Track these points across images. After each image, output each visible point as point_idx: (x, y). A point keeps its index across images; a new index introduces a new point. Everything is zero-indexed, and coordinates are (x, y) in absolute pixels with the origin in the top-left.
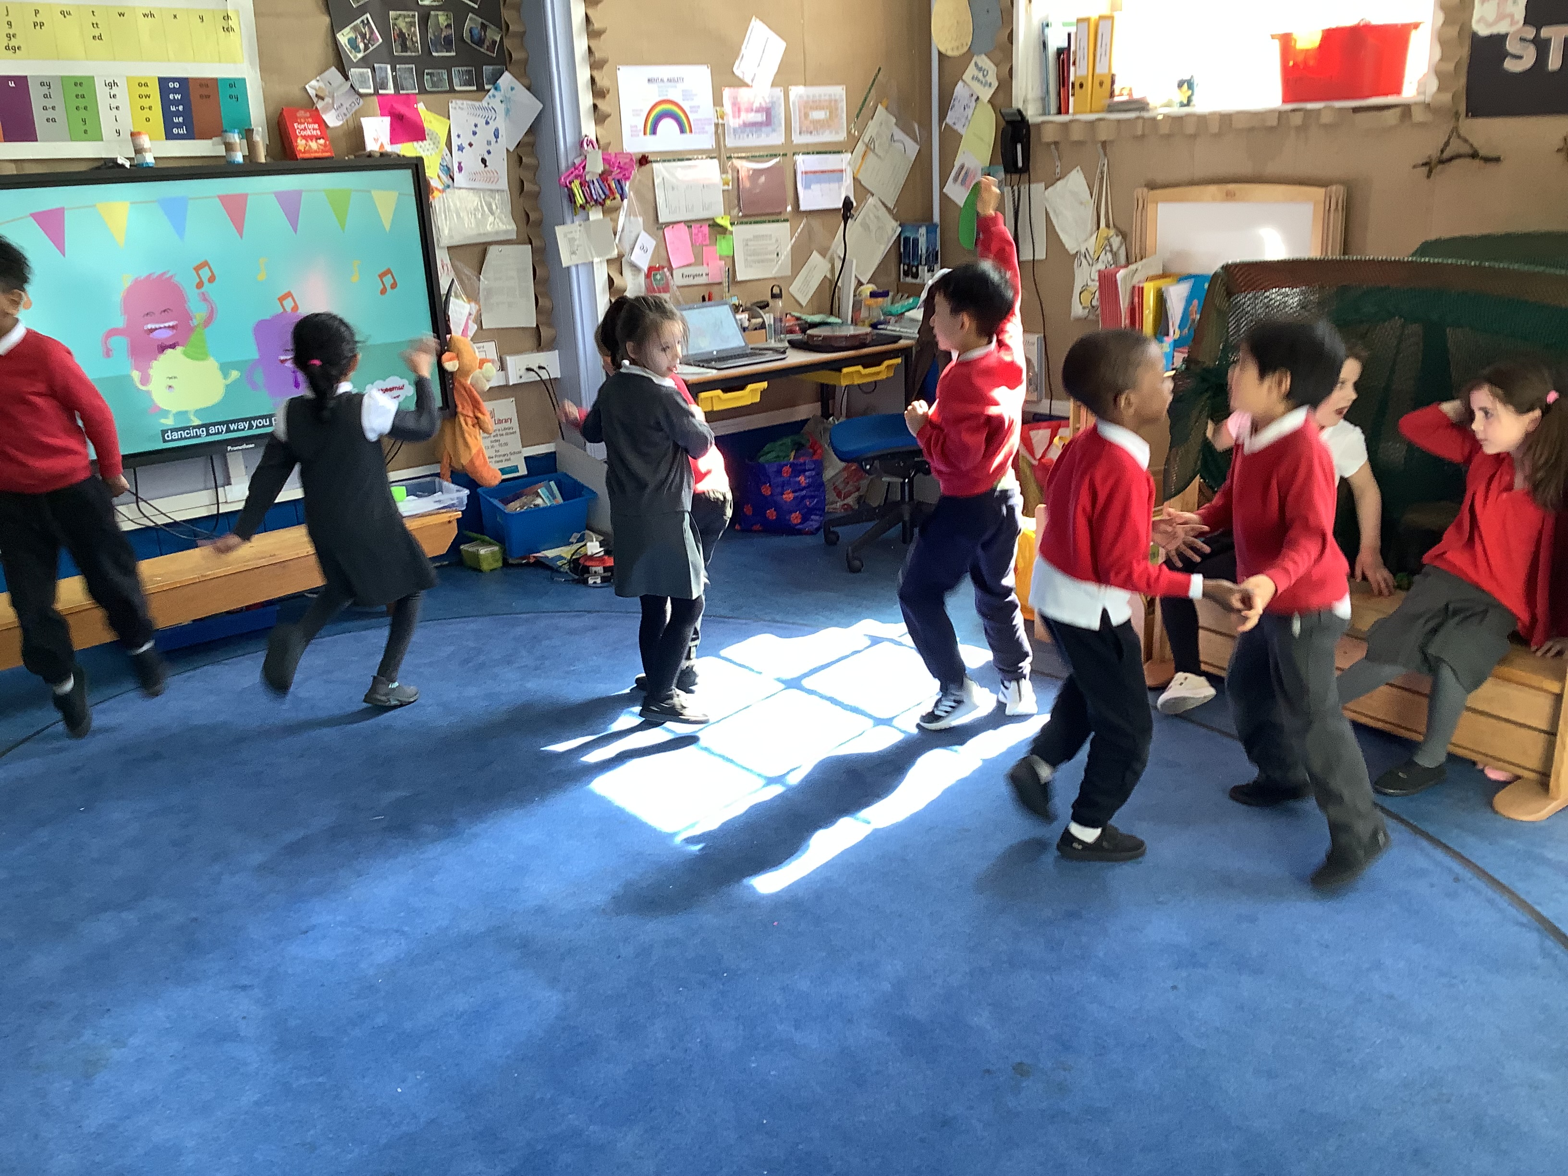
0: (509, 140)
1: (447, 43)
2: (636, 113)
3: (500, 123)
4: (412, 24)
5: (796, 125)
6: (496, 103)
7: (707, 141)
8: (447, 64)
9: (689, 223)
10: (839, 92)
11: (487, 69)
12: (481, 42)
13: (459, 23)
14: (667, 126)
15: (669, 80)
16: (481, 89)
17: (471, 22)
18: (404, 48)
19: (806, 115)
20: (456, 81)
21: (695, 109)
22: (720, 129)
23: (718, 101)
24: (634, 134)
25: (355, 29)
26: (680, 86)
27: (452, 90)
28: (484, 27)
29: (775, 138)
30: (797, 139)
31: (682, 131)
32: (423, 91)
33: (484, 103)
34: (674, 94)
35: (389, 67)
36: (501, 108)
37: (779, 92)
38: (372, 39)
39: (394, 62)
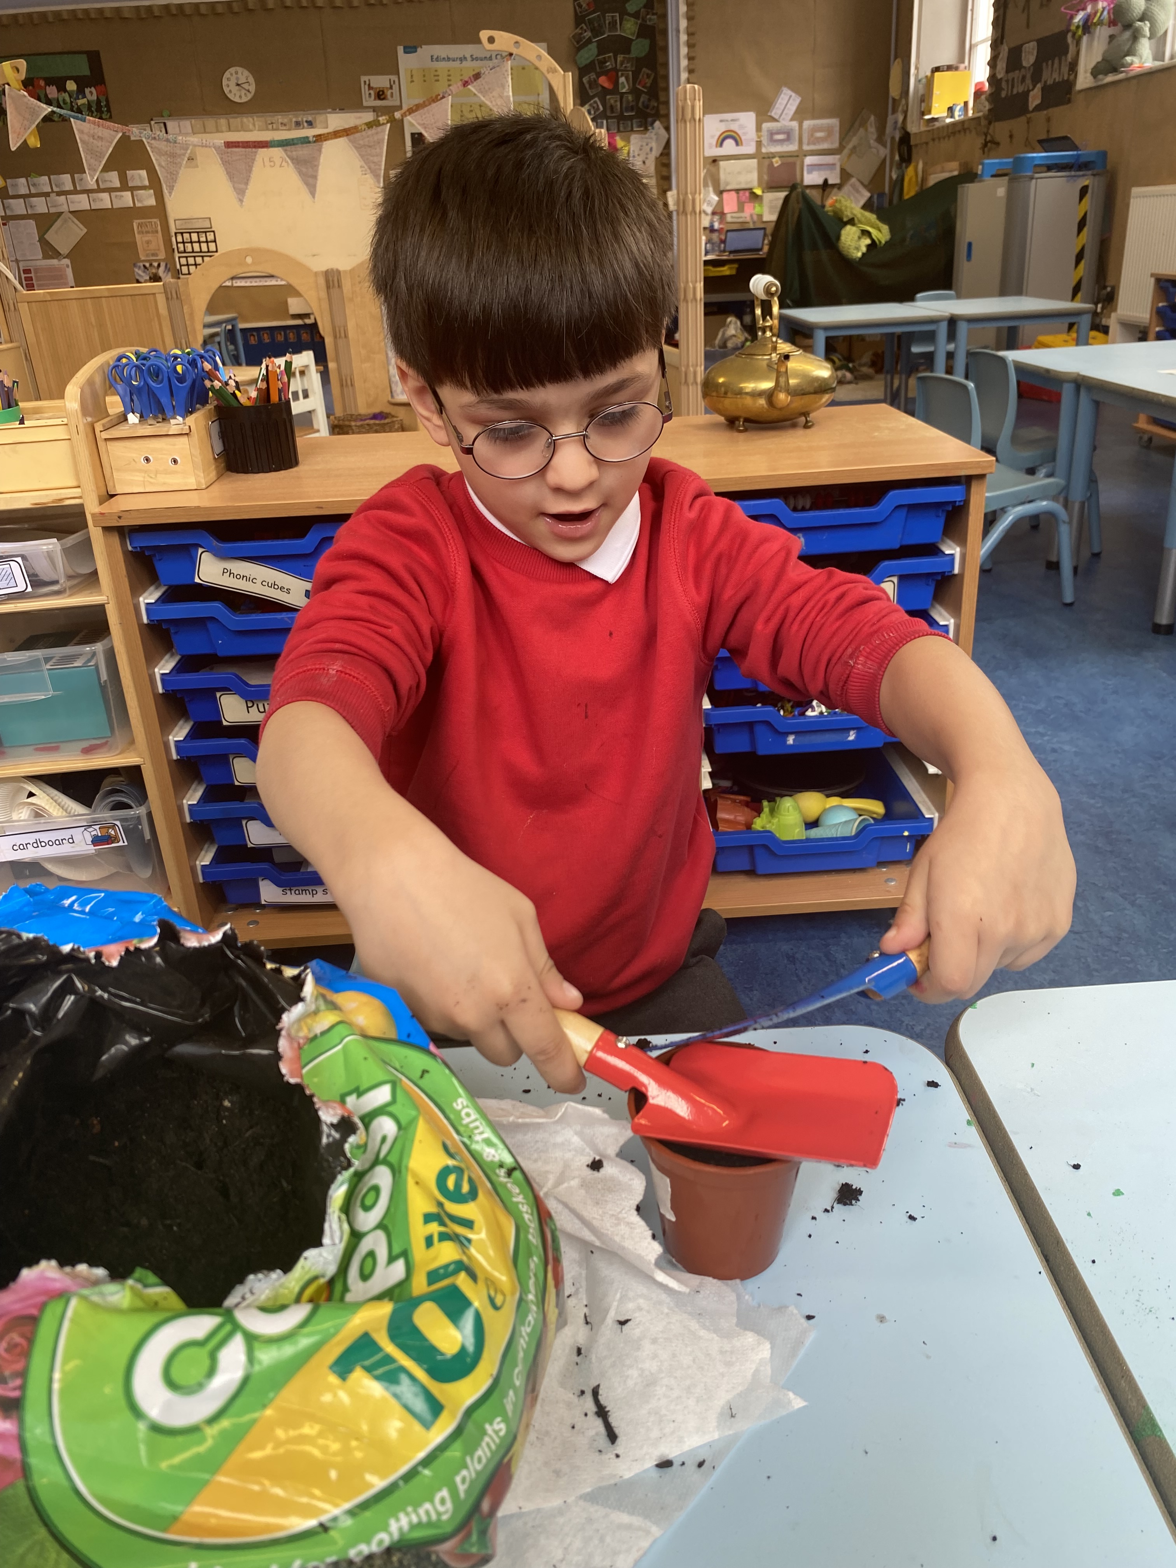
0: (656, 153)
1: (632, 109)
2: (713, 137)
3: (654, 145)
4: (616, 101)
5: (805, 140)
6: (653, 135)
7: (751, 149)
8: (631, 118)
9: (737, 191)
10: (834, 122)
11: (650, 120)
12: (647, 107)
13: (637, 99)
14: (729, 143)
15: (732, 120)
16: (646, 129)
17: (643, 98)
18: (612, 112)
19: (812, 135)
20: (634, 125)
21: (745, 134)
22: (759, 144)
23: (759, 129)
24: (710, 146)
25: (591, 105)
26: (737, 123)
27: (632, 130)
28: (649, 100)
29: (792, 147)
30: (806, 147)
31: (737, 144)
32: (619, 131)
33: (647, 135)
34: (734, 127)
35: (605, 122)
36: (654, 137)
37: (795, 124)
38: (598, 109)
39: (607, 118)
